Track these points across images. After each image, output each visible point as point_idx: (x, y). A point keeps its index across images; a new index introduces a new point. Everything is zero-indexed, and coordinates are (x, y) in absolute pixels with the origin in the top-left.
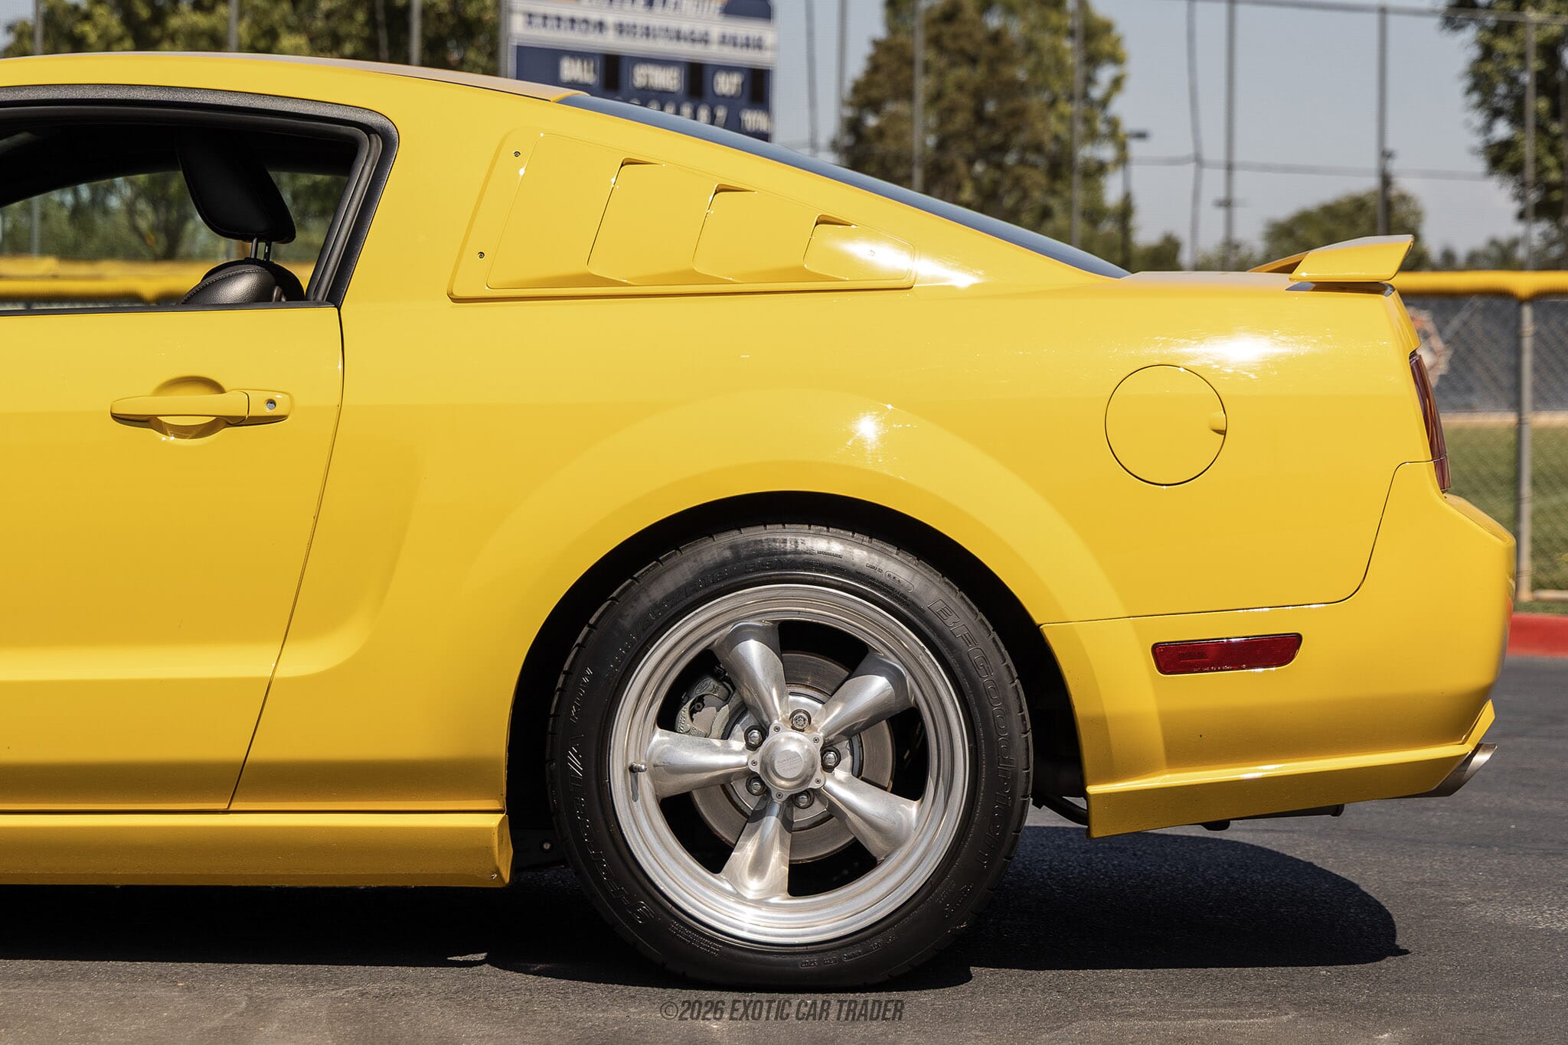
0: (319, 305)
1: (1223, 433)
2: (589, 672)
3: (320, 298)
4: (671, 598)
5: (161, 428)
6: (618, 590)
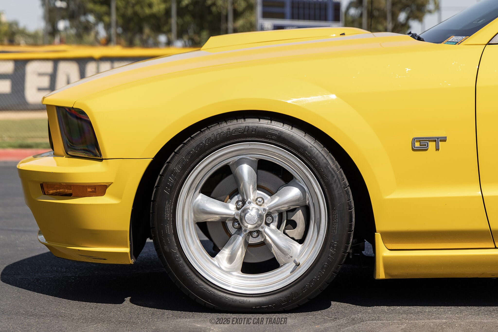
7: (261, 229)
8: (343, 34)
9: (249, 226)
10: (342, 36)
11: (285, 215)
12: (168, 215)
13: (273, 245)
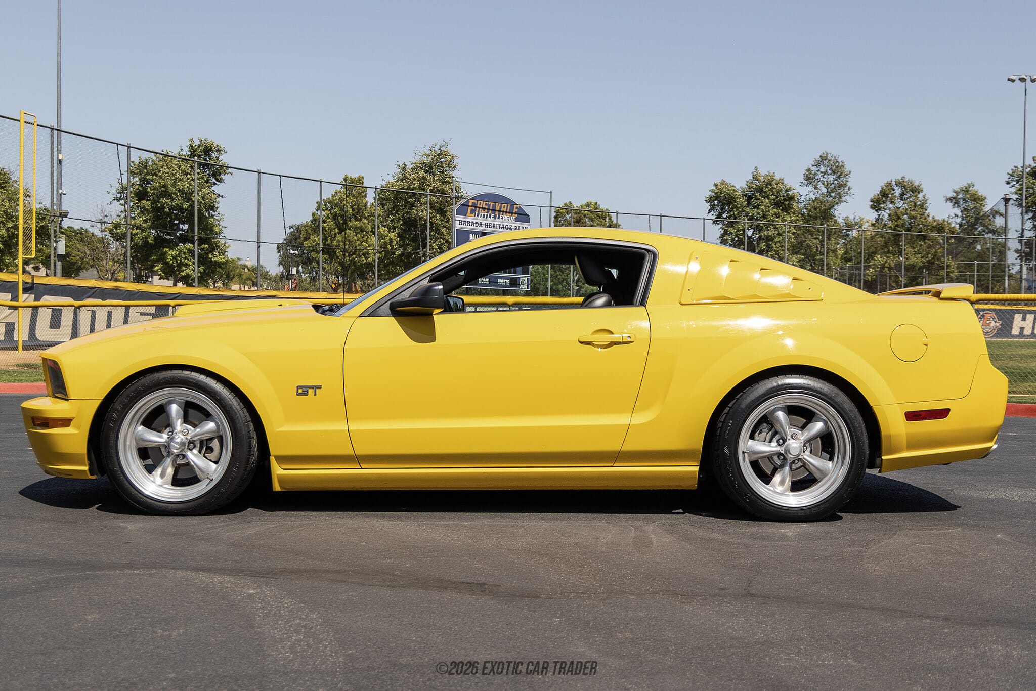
0: (638, 306)
1: (927, 345)
2: (731, 422)
3: (637, 304)
4: (758, 398)
5: (594, 345)
6: (739, 395)
7: (184, 453)
8: (281, 305)
9: (175, 451)
10: (280, 307)
11: (205, 442)
12: (112, 443)
13: (195, 467)
